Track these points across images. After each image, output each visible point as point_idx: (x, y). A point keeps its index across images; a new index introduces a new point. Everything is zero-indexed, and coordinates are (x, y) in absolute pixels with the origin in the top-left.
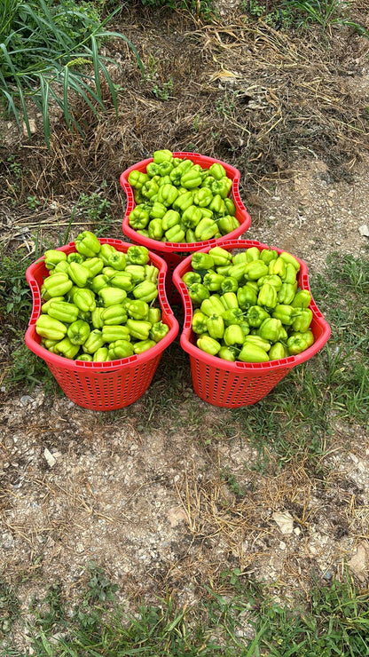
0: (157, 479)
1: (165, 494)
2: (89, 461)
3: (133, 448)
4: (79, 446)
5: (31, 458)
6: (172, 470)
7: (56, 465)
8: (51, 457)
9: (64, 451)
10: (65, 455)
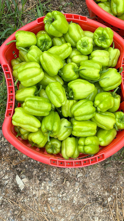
0: (96, 200)
1: (102, 211)
2: (48, 186)
3: (79, 176)
4: (41, 174)
5: (7, 182)
6: (106, 194)
7: (25, 189)
8: (21, 182)
9: (30, 178)
10: (31, 181)
